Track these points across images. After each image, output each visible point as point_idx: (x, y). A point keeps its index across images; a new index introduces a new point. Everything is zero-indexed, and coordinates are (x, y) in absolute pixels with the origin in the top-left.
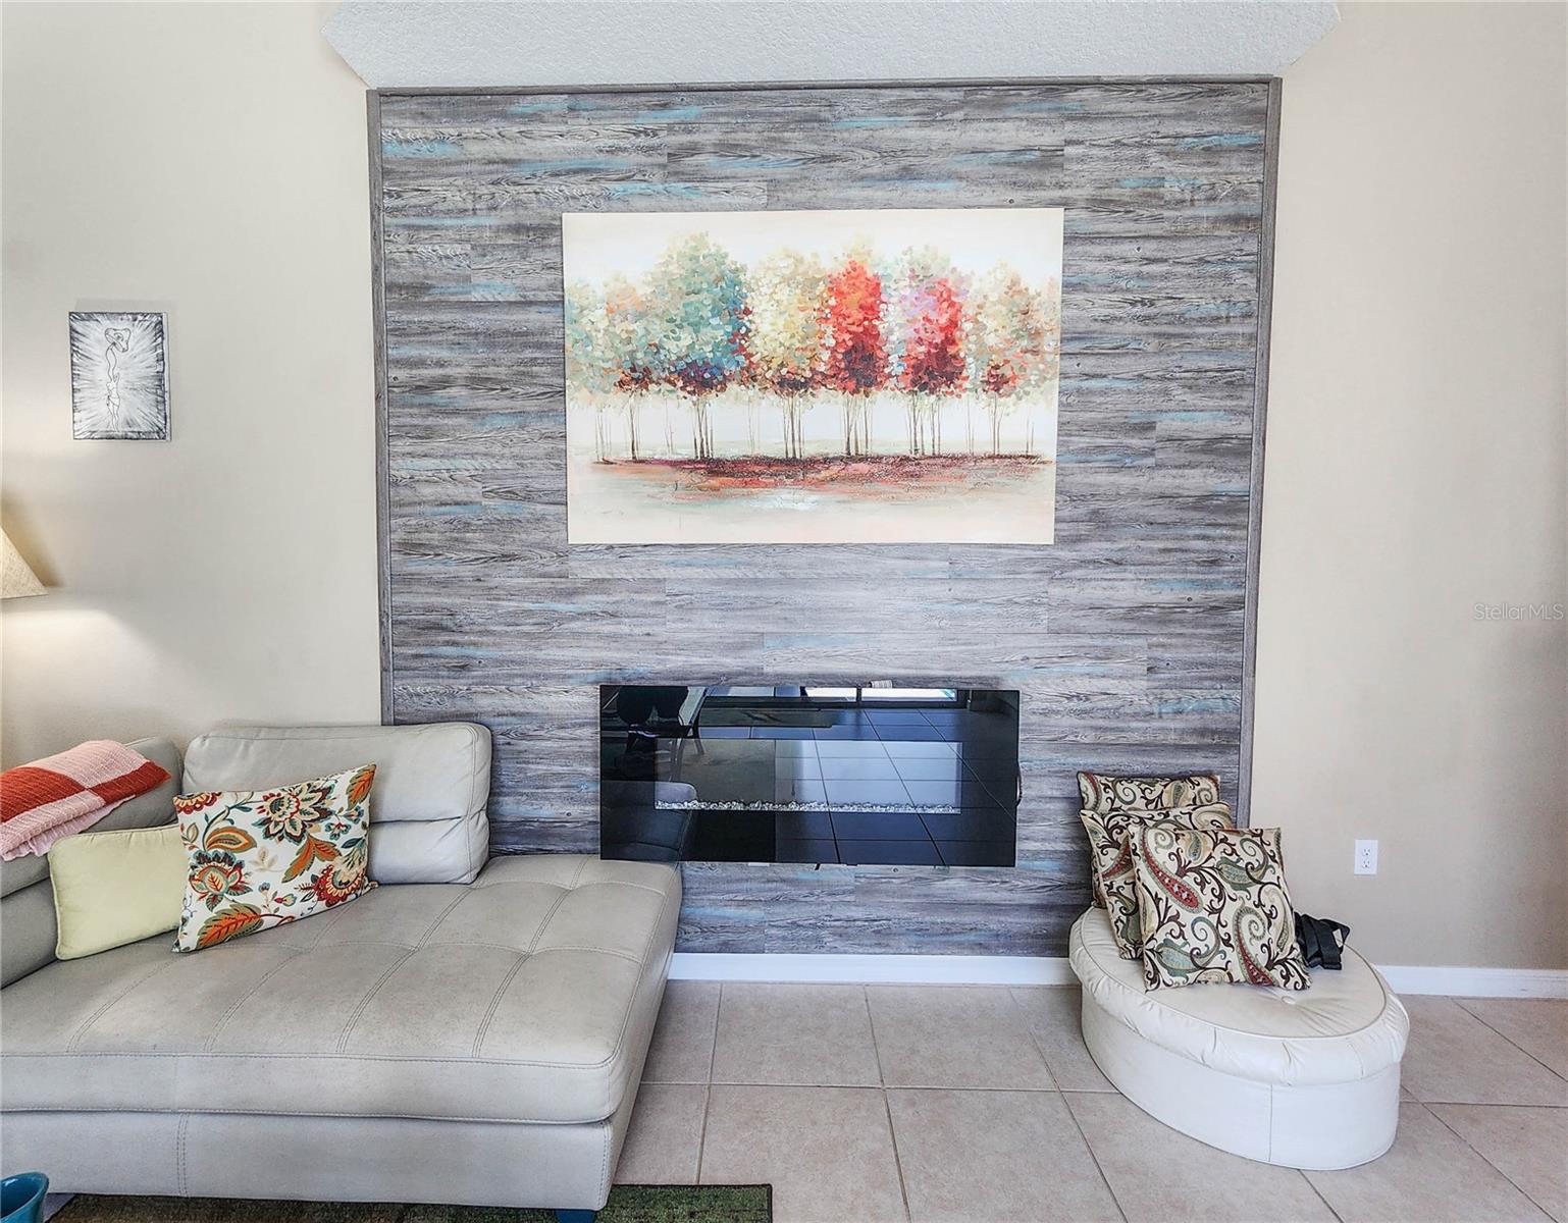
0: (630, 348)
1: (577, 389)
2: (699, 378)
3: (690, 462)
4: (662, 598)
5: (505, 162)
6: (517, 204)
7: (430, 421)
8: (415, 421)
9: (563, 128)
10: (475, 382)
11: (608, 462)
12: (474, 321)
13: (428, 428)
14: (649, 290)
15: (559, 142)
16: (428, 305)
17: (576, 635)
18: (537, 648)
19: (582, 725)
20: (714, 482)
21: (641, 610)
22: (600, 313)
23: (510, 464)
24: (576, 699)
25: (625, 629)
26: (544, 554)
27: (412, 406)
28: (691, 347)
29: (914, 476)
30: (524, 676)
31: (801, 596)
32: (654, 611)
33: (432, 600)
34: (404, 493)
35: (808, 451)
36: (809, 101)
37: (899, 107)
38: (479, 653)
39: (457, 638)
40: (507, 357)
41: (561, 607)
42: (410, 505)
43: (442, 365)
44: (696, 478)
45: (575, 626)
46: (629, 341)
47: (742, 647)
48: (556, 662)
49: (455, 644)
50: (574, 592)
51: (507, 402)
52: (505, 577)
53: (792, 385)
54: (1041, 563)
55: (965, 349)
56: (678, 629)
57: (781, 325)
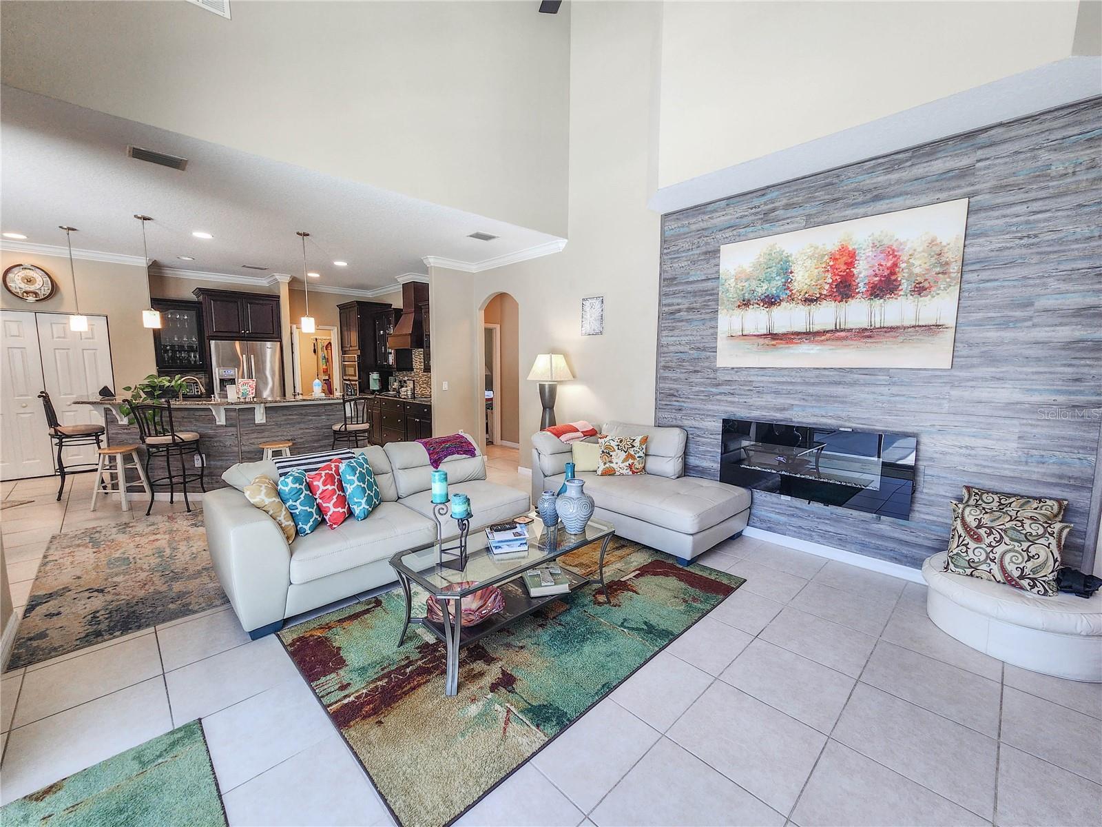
0: (743, 292)
1: (723, 310)
2: (770, 301)
3: (764, 335)
4: (751, 388)
5: (703, 229)
6: (707, 244)
7: (674, 324)
8: (670, 325)
9: (724, 212)
10: (689, 309)
11: (732, 336)
12: (689, 288)
13: (673, 327)
14: (751, 269)
15: (722, 218)
16: (676, 284)
17: (718, 400)
18: (704, 405)
19: (715, 434)
20: (774, 342)
21: (743, 392)
22: (733, 280)
23: (699, 338)
24: (714, 424)
25: (737, 400)
26: (708, 370)
27: (669, 319)
28: (767, 289)
29: (870, 337)
30: (699, 414)
31: (811, 390)
32: (748, 393)
33: (671, 386)
34: (665, 349)
35: (816, 328)
36: (827, 178)
37: (872, 171)
38: (685, 405)
39: (679, 399)
40: (700, 300)
41: (714, 390)
42: (667, 353)
43: (678, 304)
44: (767, 341)
45: (718, 397)
46: (742, 290)
47: (784, 409)
48: (710, 410)
49: (678, 401)
50: (718, 385)
51: (699, 316)
52: (695, 378)
53: (810, 301)
54: (945, 378)
55: (901, 276)
56: (757, 401)
57: (806, 276)
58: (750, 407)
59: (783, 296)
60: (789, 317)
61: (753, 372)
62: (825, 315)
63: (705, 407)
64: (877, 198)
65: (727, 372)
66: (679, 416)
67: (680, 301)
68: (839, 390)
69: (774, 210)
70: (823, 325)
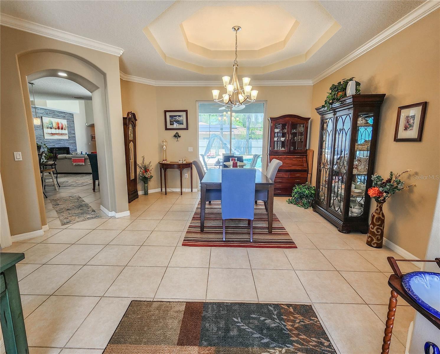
1: (44, 129)
2: (51, 128)
5: (37, 112)
11: (47, 133)
14: (48, 123)
22: (45, 123)
28: (50, 126)
29: (62, 135)
31: (57, 142)
36: (53, 111)
37: (57, 112)
44: (52, 134)
53: (55, 129)
54: (67, 140)
55: (63, 127)
56: (50, 144)
57: (55, 125)
58: (50, 145)
59: (53, 128)
60: (53, 131)
61: (50, 140)
62: (57, 131)
64: (58, 116)
65: (46, 140)
68: (60, 142)
69: (48, 113)
70: (57, 133)
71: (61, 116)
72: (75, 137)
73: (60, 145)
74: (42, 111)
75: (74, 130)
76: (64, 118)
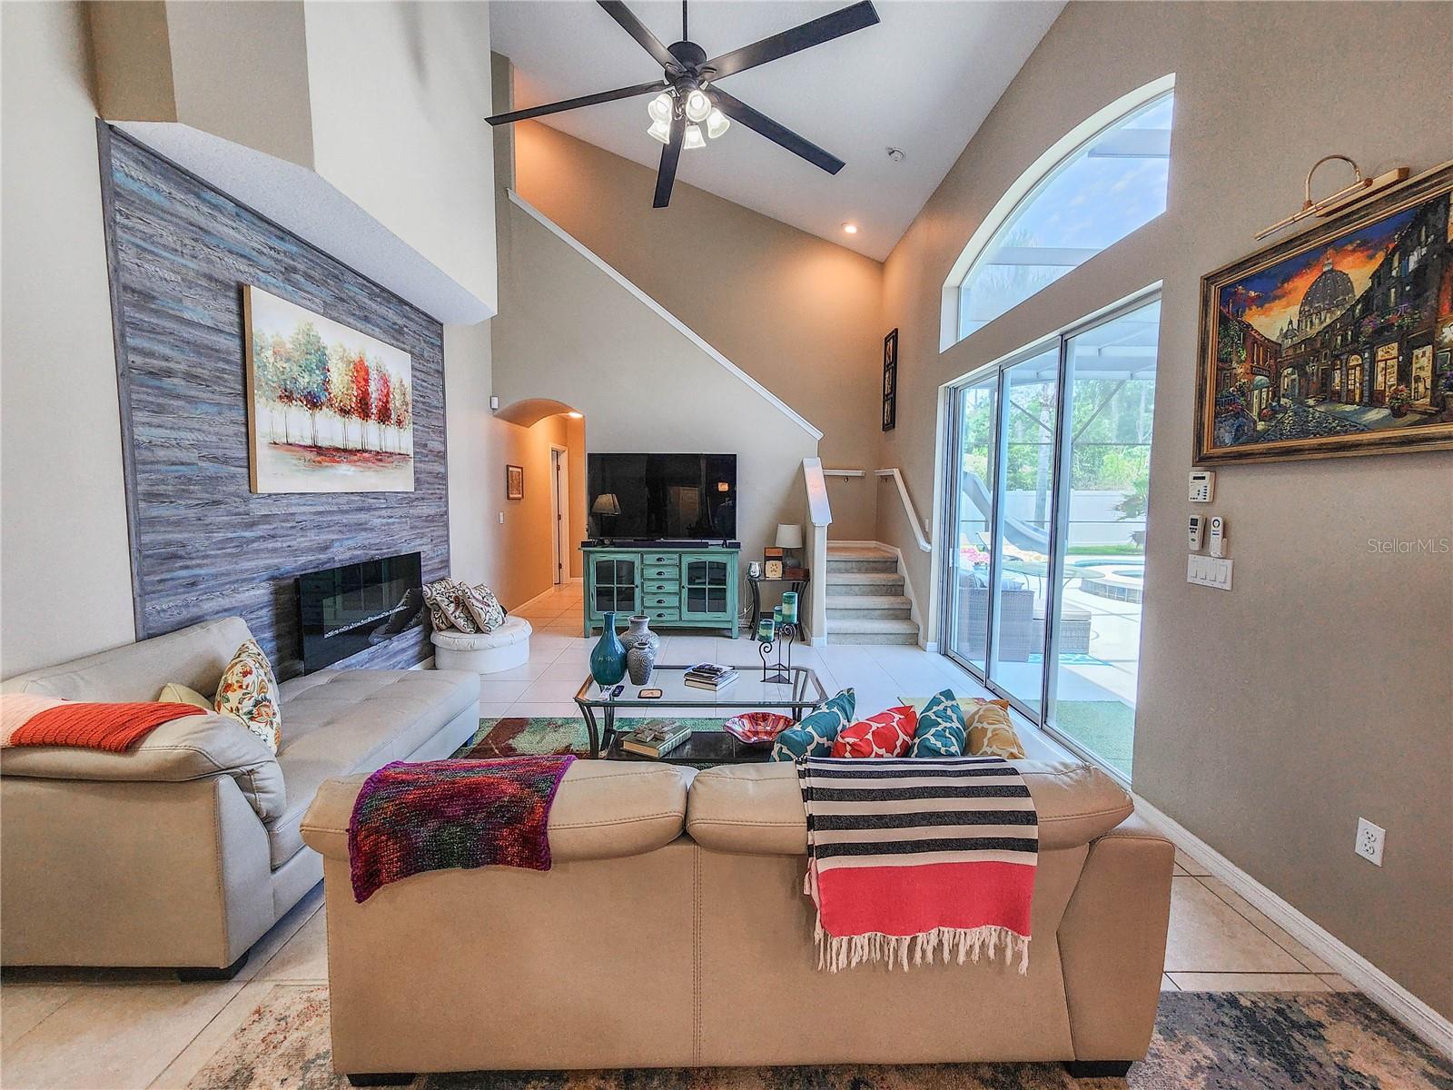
0: (284, 377)
1: (260, 397)
2: (313, 402)
3: (310, 447)
4: (294, 524)
5: (201, 229)
6: (209, 261)
7: (161, 400)
8: (150, 399)
9: (234, 225)
10: (190, 377)
11: (275, 443)
12: (186, 332)
13: (159, 405)
14: (292, 346)
15: (231, 231)
16: (156, 312)
17: (257, 551)
18: (236, 563)
19: (261, 608)
20: (319, 459)
21: (285, 532)
22: (270, 352)
23: (214, 439)
24: (258, 592)
25: (279, 545)
26: (237, 499)
27: (148, 387)
28: (308, 383)
29: (381, 460)
30: (229, 583)
31: (345, 519)
32: (290, 533)
33: (170, 536)
34: (146, 455)
35: (351, 446)
36: (335, 268)
37: (362, 287)
38: (202, 572)
39: (189, 563)
40: (210, 364)
41: (247, 534)
42: (152, 463)
43: (167, 359)
44: (312, 456)
45: (255, 545)
46: (283, 373)
47: (326, 548)
48: (247, 570)
49: (187, 567)
50: (252, 525)
51: (210, 395)
52: (216, 516)
53: (344, 412)
54: (407, 500)
55: (391, 406)
56: (301, 541)
57: (339, 381)
58: (294, 552)
59: (324, 399)
60: (331, 428)
61: (294, 500)
62: (355, 432)
63: (238, 567)
64: (366, 319)
65: (263, 501)
66: (192, 597)
67: (167, 351)
68: (362, 517)
69: (295, 270)
70: (354, 443)
71: (379, 321)
72: (443, 478)
73: (363, 538)
74: (253, 239)
75: (442, 432)
76: (395, 335)
